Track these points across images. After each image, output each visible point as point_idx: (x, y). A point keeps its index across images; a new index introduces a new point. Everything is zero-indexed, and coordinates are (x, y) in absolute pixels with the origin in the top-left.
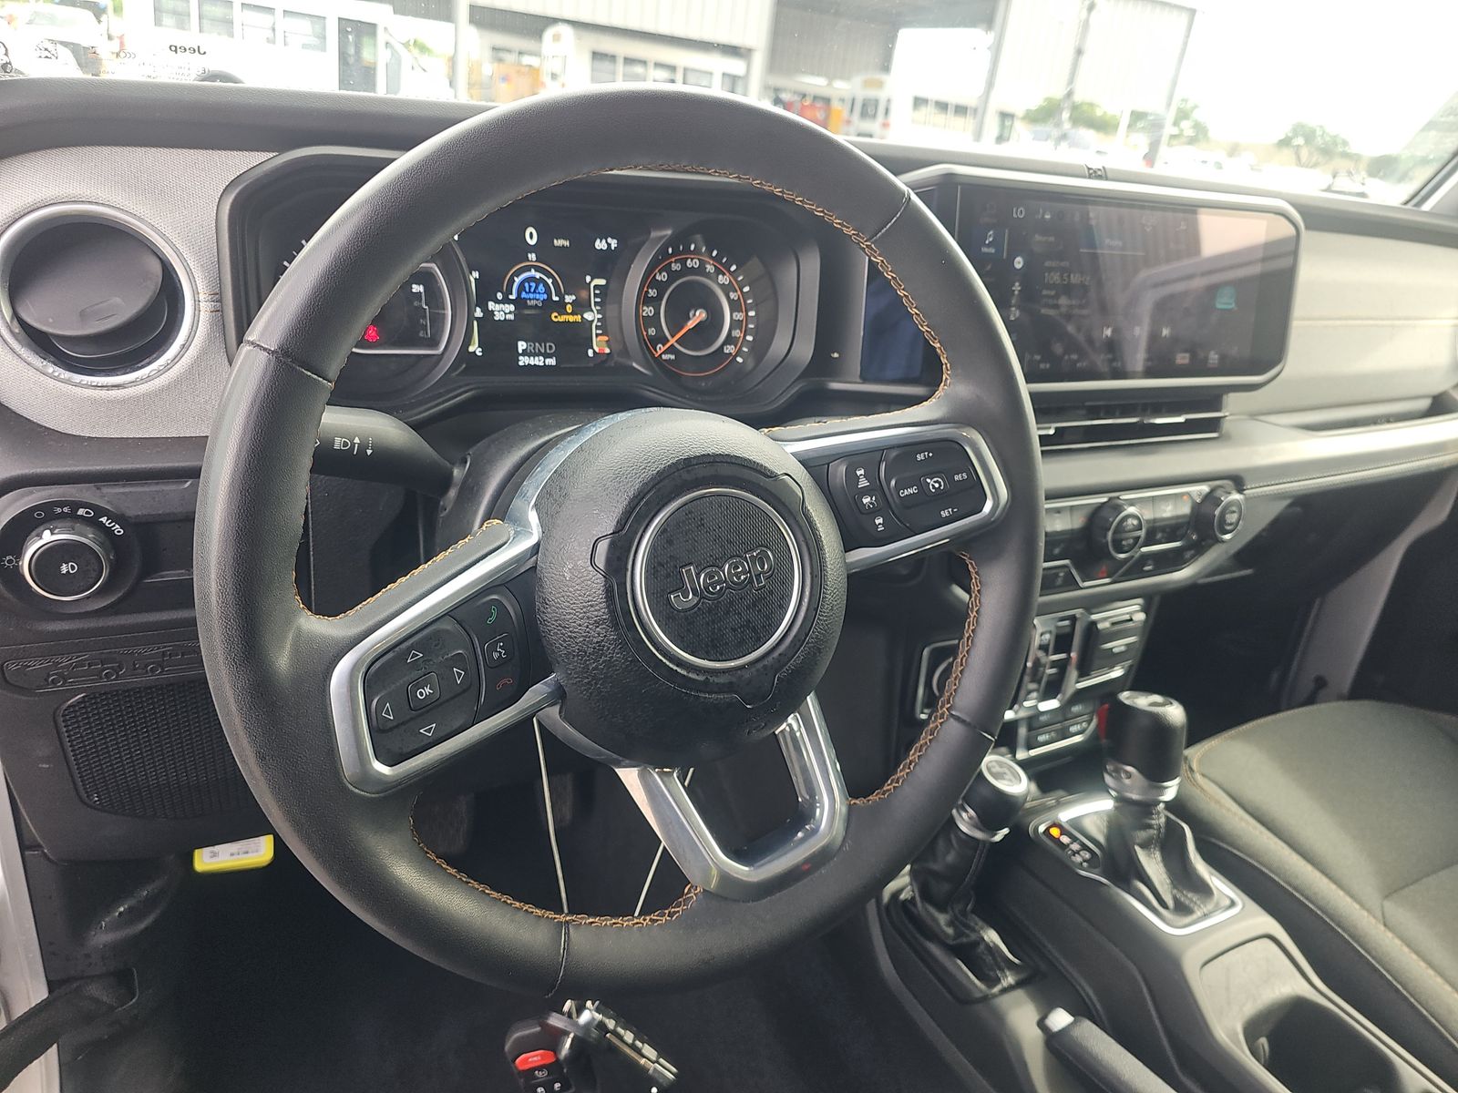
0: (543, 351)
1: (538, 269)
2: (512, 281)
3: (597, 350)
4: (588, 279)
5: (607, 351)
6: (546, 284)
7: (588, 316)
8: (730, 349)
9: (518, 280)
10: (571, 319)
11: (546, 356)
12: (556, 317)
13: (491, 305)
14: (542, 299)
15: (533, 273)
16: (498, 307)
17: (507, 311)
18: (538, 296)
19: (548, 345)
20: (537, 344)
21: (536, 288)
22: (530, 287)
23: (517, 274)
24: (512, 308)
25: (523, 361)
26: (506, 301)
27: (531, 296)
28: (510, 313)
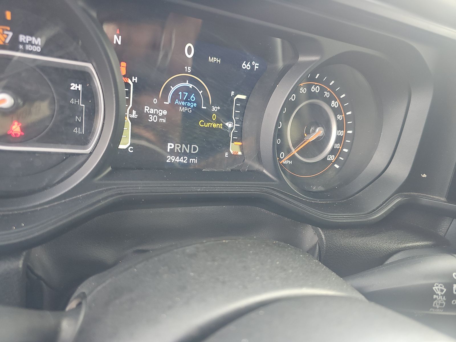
0: (188, 151)
1: (191, 81)
2: (167, 89)
3: (232, 152)
4: (233, 93)
5: (240, 153)
6: (197, 95)
7: (229, 125)
8: (332, 158)
9: (173, 89)
10: (215, 125)
11: (190, 155)
12: (202, 123)
13: (146, 109)
14: (192, 106)
15: (187, 84)
16: (152, 111)
17: (161, 114)
18: (189, 104)
19: (193, 146)
20: (184, 146)
21: (189, 97)
22: (183, 95)
23: (173, 83)
24: (165, 112)
25: (171, 159)
26: (160, 106)
27: (183, 103)
28: (163, 117)
